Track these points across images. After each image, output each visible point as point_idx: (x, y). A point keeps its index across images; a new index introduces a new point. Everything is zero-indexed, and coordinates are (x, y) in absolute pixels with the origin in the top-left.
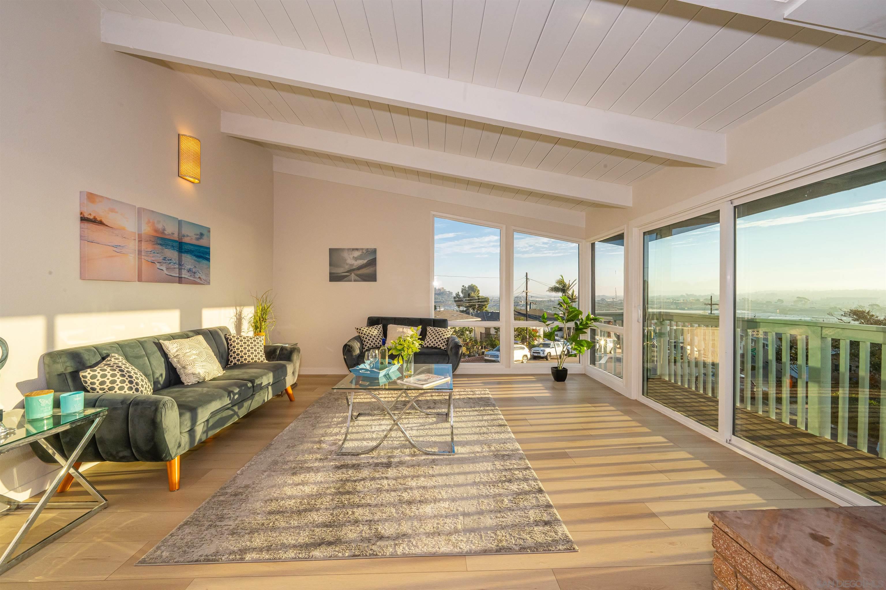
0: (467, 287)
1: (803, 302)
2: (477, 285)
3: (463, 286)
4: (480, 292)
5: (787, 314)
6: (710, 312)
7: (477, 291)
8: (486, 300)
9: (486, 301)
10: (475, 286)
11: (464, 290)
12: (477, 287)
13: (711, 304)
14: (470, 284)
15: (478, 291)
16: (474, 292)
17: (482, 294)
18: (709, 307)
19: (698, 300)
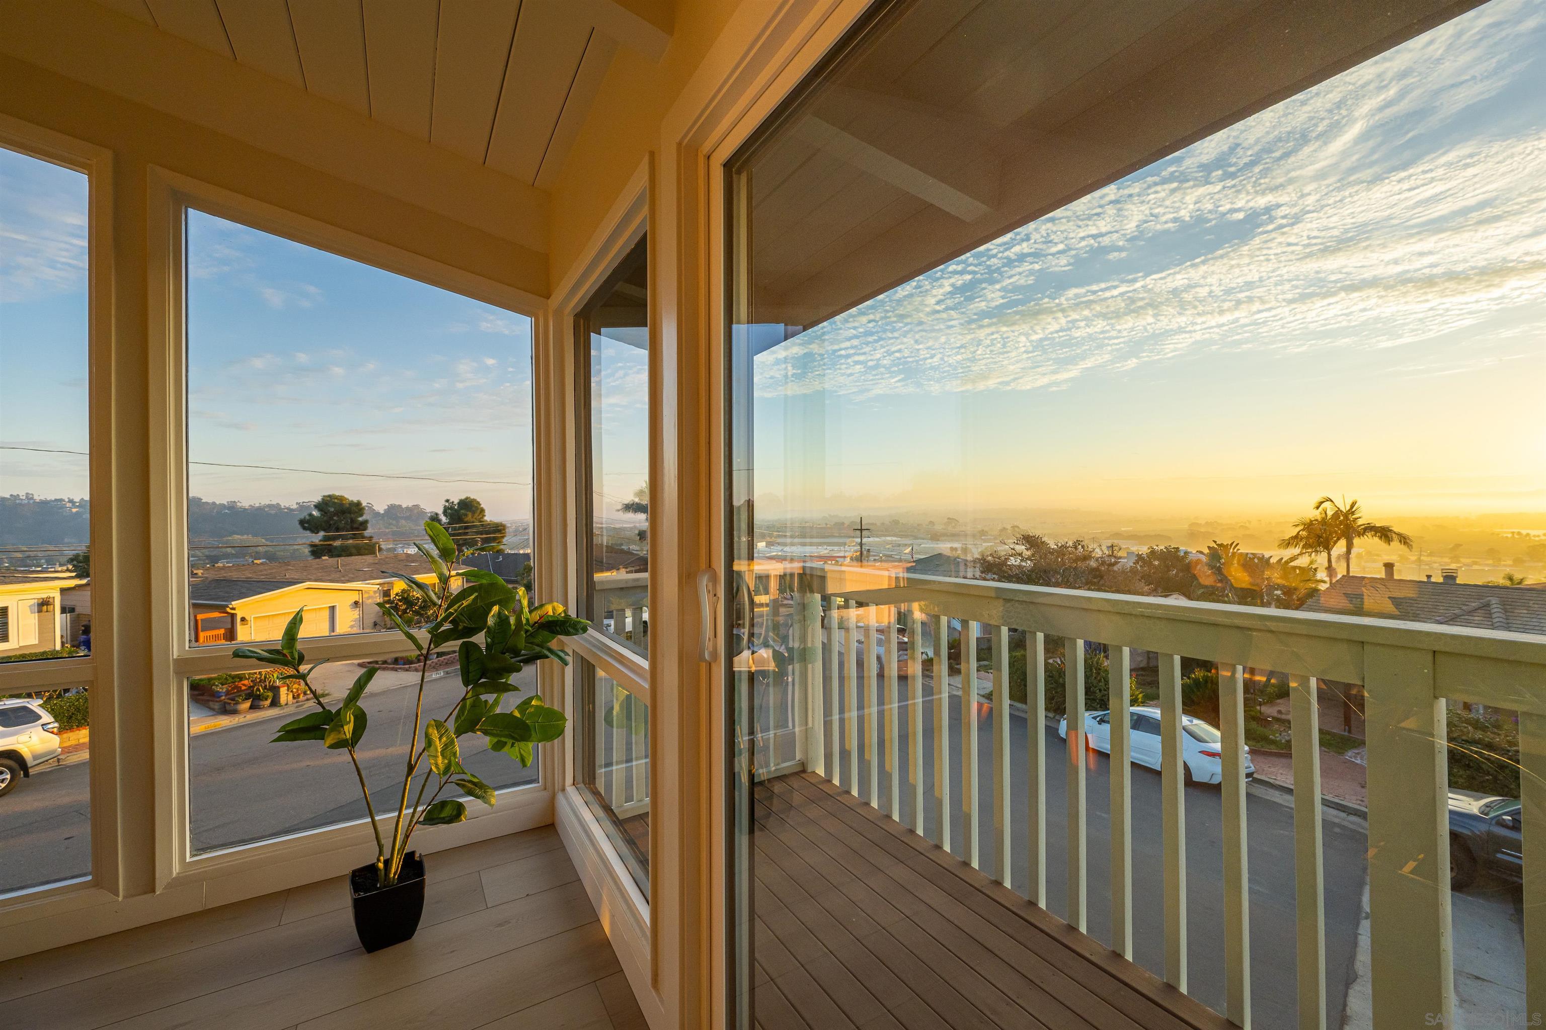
0: (456, 502)
1: (953, 524)
2: (478, 500)
3: (447, 501)
4: (487, 513)
5: (938, 540)
6: (859, 540)
7: (479, 511)
8: (499, 529)
9: (499, 531)
10: (474, 500)
11: (449, 508)
12: (478, 503)
13: (861, 530)
14: (463, 498)
15: (482, 511)
16: (474, 513)
17: (490, 517)
18: (858, 532)
19: (843, 524)
